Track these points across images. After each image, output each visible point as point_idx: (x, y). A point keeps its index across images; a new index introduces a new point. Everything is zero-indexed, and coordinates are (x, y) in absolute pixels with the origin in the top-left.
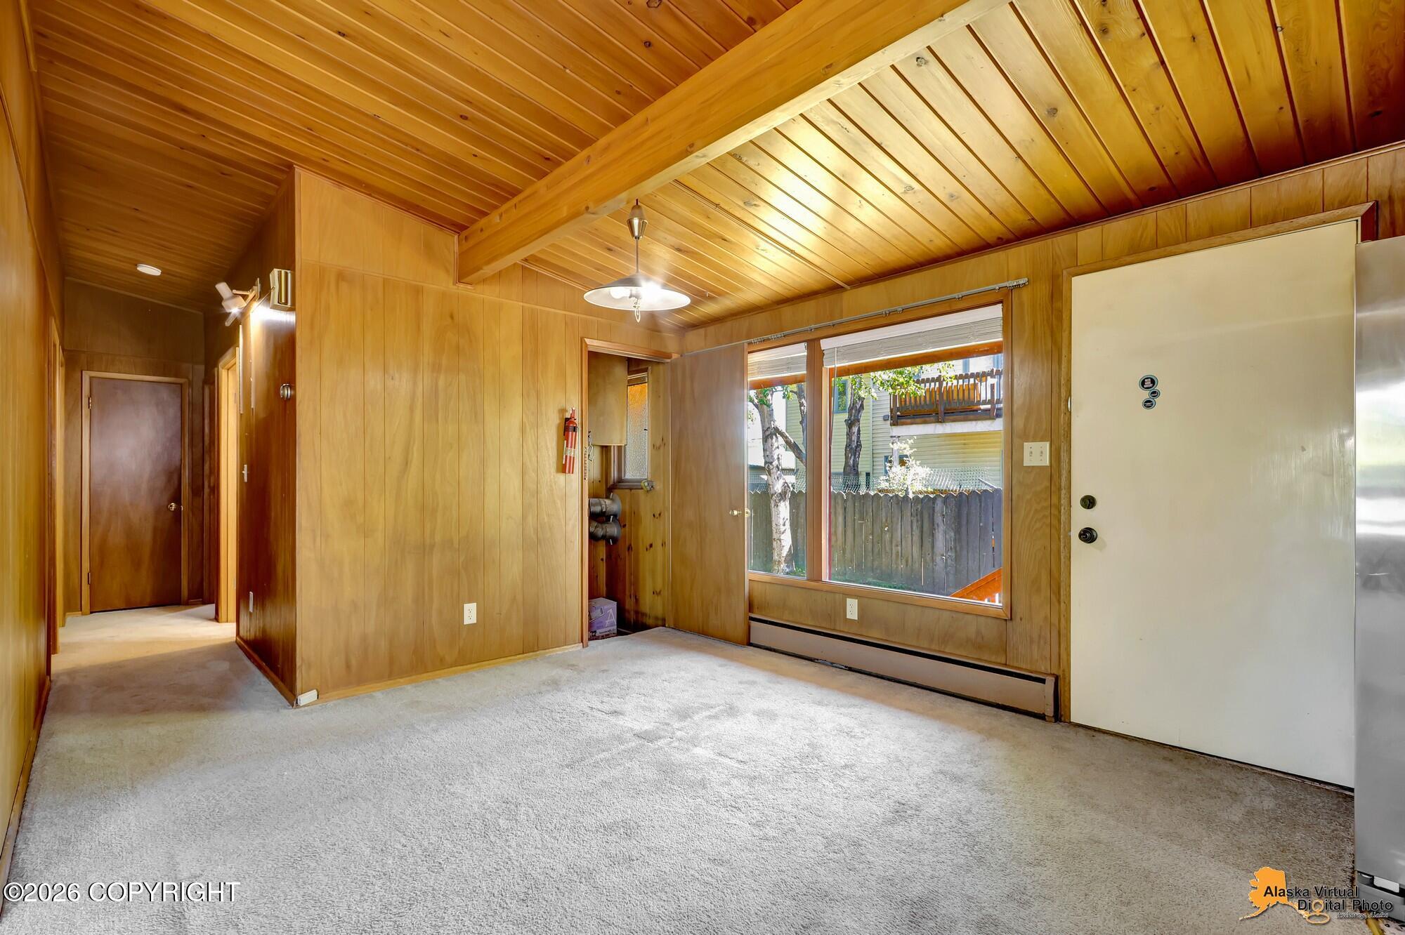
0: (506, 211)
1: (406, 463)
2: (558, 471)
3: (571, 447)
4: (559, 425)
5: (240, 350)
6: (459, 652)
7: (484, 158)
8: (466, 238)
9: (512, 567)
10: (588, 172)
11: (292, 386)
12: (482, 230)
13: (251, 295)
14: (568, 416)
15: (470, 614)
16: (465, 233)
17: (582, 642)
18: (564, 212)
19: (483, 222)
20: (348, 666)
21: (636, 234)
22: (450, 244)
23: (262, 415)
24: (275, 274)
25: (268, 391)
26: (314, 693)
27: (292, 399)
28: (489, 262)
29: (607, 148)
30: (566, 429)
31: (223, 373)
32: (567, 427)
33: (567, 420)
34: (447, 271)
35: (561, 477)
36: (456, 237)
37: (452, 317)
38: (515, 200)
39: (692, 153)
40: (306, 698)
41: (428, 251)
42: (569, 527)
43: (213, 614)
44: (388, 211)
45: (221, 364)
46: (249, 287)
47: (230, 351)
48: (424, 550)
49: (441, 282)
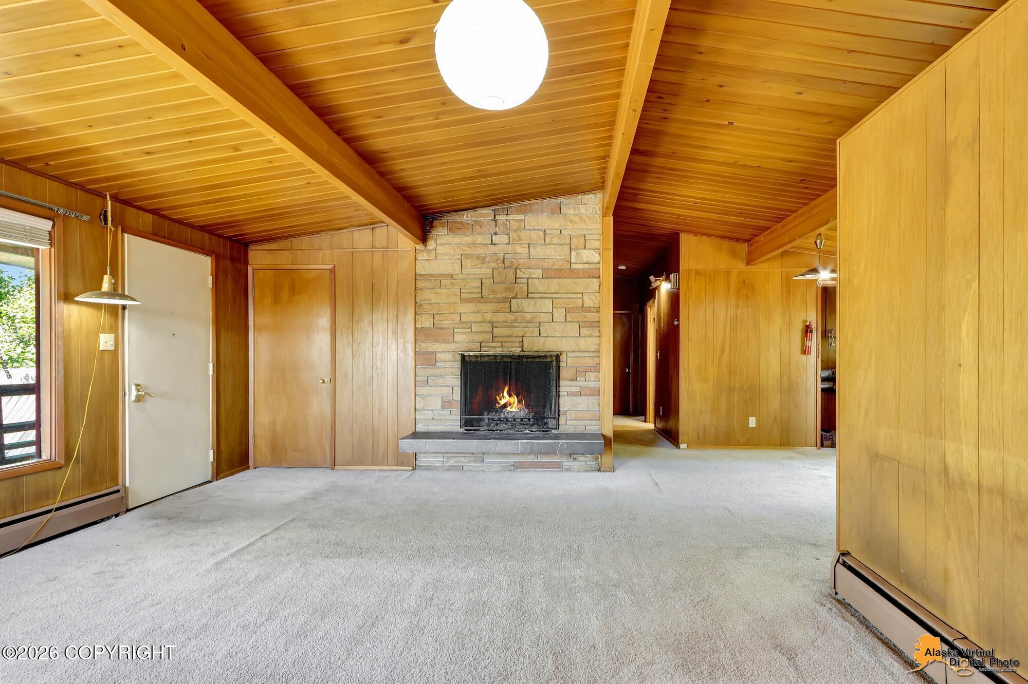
0: (766, 235)
1: (723, 351)
2: (802, 353)
3: (809, 341)
4: (802, 329)
5: (656, 301)
6: (747, 440)
7: (751, 221)
8: (751, 245)
9: (774, 403)
10: (795, 224)
11: (678, 321)
12: (757, 242)
13: (661, 279)
14: (808, 324)
15: (752, 422)
16: (750, 242)
17: (816, 446)
18: (787, 240)
19: (757, 239)
20: (699, 437)
21: (819, 247)
22: (745, 247)
23: (666, 331)
24: (672, 276)
25: (669, 320)
26: (686, 444)
27: (678, 325)
28: (759, 258)
29: (802, 214)
30: (807, 331)
31: (648, 309)
32: (807, 330)
33: (807, 326)
34: (742, 261)
35: (804, 357)
36: (747, 244)
37: (744, 282)
38: (769, 231)
39: (829, 223)
40: (683, 446)
41: (734, 254)
42: (808, 384)
43: (644, 420)
44: (717, 240)
45: (647, 306)
46: (660, 275)
47: (652, 300)
48: (731, 391)
49: (741, 266)
